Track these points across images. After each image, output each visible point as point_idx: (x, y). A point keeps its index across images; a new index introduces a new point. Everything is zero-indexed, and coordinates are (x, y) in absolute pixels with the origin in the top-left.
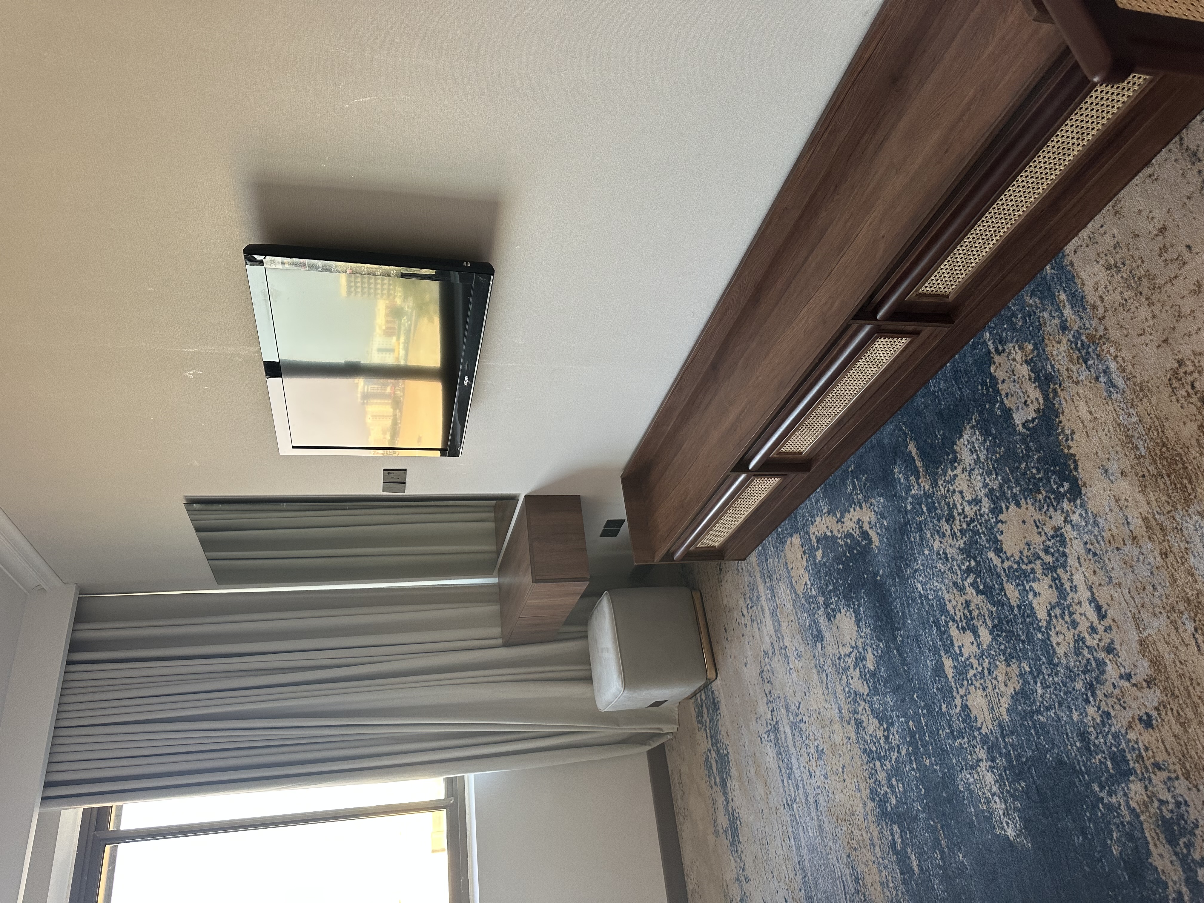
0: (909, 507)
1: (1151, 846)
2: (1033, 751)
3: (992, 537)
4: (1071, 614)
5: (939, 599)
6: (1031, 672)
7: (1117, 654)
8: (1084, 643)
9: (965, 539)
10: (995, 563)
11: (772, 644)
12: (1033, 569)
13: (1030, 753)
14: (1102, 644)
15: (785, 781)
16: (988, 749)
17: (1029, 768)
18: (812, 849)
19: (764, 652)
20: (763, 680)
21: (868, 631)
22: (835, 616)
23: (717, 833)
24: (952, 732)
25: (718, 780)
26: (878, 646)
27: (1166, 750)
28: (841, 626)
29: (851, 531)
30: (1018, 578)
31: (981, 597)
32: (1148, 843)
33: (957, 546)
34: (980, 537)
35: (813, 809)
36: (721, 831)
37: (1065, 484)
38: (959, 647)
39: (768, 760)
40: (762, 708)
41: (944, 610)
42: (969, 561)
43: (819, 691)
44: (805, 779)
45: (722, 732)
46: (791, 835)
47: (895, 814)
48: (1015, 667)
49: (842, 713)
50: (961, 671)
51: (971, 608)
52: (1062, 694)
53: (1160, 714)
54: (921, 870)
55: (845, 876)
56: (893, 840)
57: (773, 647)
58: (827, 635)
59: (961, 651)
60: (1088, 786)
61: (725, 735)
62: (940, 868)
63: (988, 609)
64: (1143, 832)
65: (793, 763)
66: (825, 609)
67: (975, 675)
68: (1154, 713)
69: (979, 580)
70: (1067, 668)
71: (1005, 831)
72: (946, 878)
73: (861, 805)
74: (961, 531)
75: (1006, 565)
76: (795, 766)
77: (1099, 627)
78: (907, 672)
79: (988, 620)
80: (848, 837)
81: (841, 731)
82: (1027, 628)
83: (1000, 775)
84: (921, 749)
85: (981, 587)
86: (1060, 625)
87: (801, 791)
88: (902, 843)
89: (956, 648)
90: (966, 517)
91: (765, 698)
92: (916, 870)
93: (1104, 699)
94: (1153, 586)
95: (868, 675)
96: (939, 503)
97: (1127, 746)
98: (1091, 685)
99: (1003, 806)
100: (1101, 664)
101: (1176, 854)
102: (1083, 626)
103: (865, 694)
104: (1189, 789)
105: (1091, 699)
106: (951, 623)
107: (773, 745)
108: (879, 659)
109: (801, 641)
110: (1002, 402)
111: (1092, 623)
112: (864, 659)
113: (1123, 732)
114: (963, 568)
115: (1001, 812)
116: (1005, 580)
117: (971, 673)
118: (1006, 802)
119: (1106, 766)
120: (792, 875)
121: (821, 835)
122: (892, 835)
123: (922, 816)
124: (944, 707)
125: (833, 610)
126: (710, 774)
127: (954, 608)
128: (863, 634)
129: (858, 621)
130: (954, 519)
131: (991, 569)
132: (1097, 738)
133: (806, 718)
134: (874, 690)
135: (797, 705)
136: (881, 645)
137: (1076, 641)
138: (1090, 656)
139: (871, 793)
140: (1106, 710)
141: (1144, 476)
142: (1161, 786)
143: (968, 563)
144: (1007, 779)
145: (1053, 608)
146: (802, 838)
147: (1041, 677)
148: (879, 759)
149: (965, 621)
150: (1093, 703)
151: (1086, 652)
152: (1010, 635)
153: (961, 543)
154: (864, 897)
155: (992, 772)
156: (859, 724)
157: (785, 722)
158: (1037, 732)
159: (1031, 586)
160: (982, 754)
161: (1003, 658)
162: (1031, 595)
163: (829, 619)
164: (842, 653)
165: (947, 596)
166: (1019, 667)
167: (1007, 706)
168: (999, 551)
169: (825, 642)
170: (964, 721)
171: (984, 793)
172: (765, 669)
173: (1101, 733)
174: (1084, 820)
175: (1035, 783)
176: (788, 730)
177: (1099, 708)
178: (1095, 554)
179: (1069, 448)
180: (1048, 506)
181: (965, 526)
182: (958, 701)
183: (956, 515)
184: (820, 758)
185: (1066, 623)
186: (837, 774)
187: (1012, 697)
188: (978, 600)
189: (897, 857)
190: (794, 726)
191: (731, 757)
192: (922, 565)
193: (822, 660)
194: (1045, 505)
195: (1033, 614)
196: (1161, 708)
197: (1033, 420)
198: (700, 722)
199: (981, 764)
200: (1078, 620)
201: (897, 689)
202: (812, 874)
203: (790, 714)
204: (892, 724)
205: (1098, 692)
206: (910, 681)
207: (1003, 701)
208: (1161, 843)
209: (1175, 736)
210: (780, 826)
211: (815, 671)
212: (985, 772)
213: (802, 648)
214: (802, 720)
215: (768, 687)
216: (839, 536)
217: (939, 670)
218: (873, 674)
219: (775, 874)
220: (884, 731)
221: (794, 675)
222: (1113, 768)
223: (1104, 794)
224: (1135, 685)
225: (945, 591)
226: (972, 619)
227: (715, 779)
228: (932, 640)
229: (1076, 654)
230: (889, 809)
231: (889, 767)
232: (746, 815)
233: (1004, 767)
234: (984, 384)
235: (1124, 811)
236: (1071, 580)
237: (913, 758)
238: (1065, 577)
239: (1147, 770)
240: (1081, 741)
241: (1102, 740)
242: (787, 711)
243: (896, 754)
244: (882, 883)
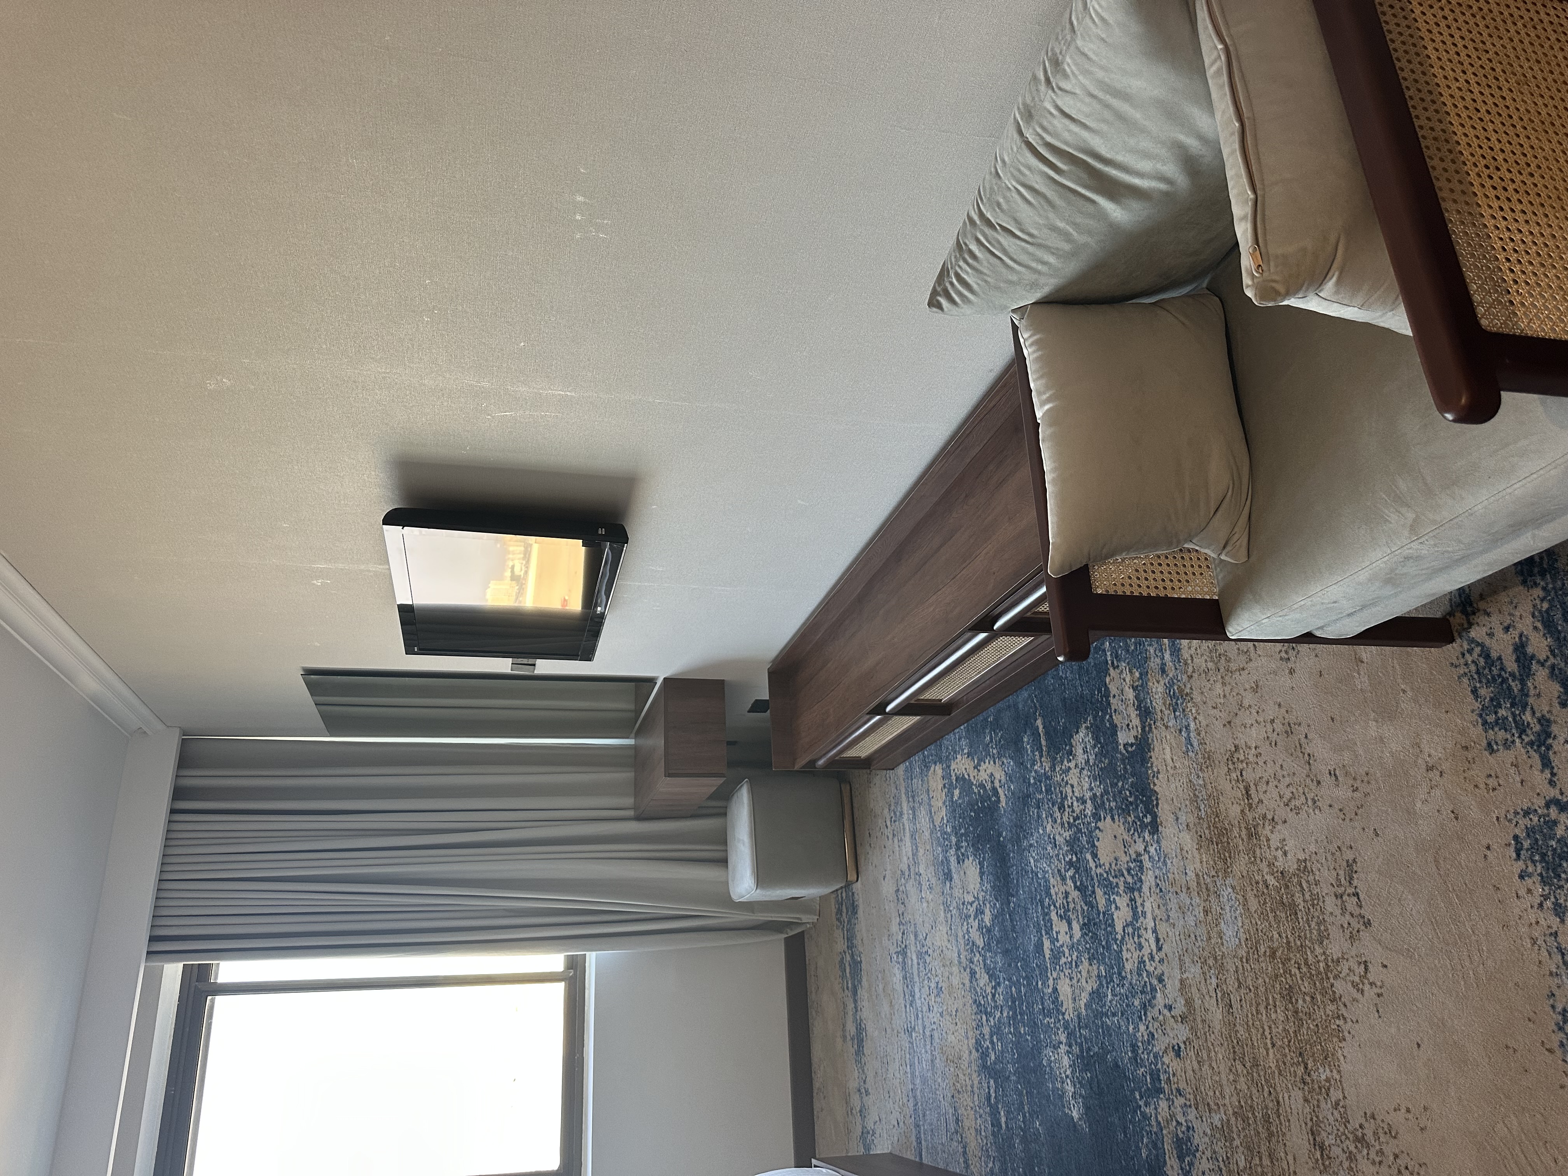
0: (1032, 781)
1: (1167, 1156)
2: (1099, 1048)
3: (1091, 840)
4: (1139, 936)
5: (1047, 881)
6: (1106, 977)
7: (1165, 986)
8: (1144, 966)
9: (1070, 833)
10: (1091, 865)
11: (909, 866)
12: (1117, 883)
13: (1096, 1049)
14: (1156, 973)
15: (908, 1006)
16: (1068, 1034)
17: (1095, 1062)
18: (924, 1081)
19: (902, 871)
20: (898, 899)
21: (989, 887)
22: (964, 861)
23: (844, 1037)
24: (1044, 1009)
25: (850, 985)
26: (995, 904)
27: (1186, 1081)
28: (968, 872)
29: (984, 782)
30: (1107, 887)
31: (1077, 893)
32: (1165, 1154)
33: (1064, 836)
34: (1082, 836)
35: (928, 1043)
36: (849, 1038)
37: (1148, 816)
38: (1056, 932)
39: (895, 981)
40: (895, 928)
41: (1049, 894)
42: (1072, 855)
43: (944, 929)
44: (924, 1010)
45: (858, 938)
46: (908, 1062)
47: (992, 1069)
48: (1095, 967)
49: (960, 958)
50: (1057, 955)
51: (1068, 900)
52: (1124, 1005)
53: (1185, 1048)
54: (1007, 1126)
55: (948, 1113)
56: (989, 1093)
57: (909, 870)
58: (955, 876)
59: (1057, 936)
60: (1132, 1092)
61: (860, 942)
62: (1022, 1130)
63: (1081, 906)
64: (1163, 1145)
65: (916, 991)
66: (956, 850)
67: (1065, 963)
68: (1182, 1046)
69: (1077, 876)
70: (1131, 984)
71: (1072, 1112)
72: (1024, 1140)
73: (967, 1052)
74: (1068, 823)
75: (1099, 871)
76: (917, 996)
77: (1156, 957)
78: (1015, 939)
79: (1080, 916)
80: (954, 1078)
81: (958, 975)
82: (1108, 936)
83: (1074, 1061)
84: (1019, 1017)
85: (1078, 883)
86: (1130, 944)
87: (920, 1021)
88: (995, 1097)
89: (1054, 932)
90: (1073, 811)
91: (898, 918)
92: (1004, 1126)
93: (1152, 1021)
94: (1195, 936)
95: (984, 930)
96: (1055, 789)
97: (1162, 1068)
98: (1145, 1005)
99: (1073, 1090)
100: (1154, 990)
101: (1182, 1169)
102: (1146, 951)
103: (981, 947)
104: (1197, 1118)
105: (1143, 1018)
106: (1052, 907)
107: (901, 968)
108: (995, 917)
109: (933, 874)
110: (1111, 716)
111: (1152, 951)
112: (983, 913)
113: (1161, 1054)
114: (1067, 859)
115: (1071, 1094)
116: (1097, 884)
117: (1063, 960)
118: (1075, 1086)
119: (1146, 1080)
120: (905, 1101)
121: (933, 1069)
122: (989, 1088)
123: (1013, 1078)
124: (1040, 983)
125: (963, 855)
126: (843, 977)
127: (1056, 894)
128: (984, 888)
129: (982, 874)
130: (1064, 810)
131: (1087, 870)
132: (1143, 1053)
133: (930, 951)
134: (988, 946)
135: (924, 935)
136: (998, 905)
137: (1139, 963)
138: (1147, 980)
139: (976, 1043)
140: (1152, 1031)
141: (1201, 837)
142: (1179, 1109)
143: (1070, 857)
144: (1078, 1067)
145: (1127, 925)
146: (916, 1067)
147: (1112, 984)
148: (986, 1013)
149: (1063, 910)
150: (1144, 1022)
151: (1145, 975)
152: (1095, 937)
153: (1067, 834)
154: (962, 1138)
155: (1068, 1056)
156: (973, 973)
157: (913, 948)
158: (1103, 1032)
159: (1114, 899)
160: (1063, 1038)
161: (1087, 956)
162: (1113, 906)
163: (959, 863)
164: (966, 900)
165: (1052, 880)
166: (1098, 969)
167: (1085, 1001)
168: (1095, 856)
169: (953, 883)
170: (1053, 1003)
171: (1060, 1074)
172: (901, 889)
173: (1146, 1049)
174: (1126, 1121)
175: (1097, 1077)
176: (914, 958)
177: (1147, 1028)
178: (1161, 890)
179: (1155, 785)
180: (1134, 830)
181: (1072, 821)
182: (1051, 982)
183: (1066, 806)
184: (938, 995)
185: (1135, 943)
186: (951, 1015)
187: (1090, 994)
188: (1075, 894)
189: (990, 1110)
190: (920, 955)
191: (864, 966)
192: (1037, 842)
193: (949, 899)
194: (1132, 829)
195: (1113, 926)
196: (1188, 1043)
197: (1132, 745)
198: (838, 920)
199: (1061, 1046)
200: (1143, 944)
201: (1006, 952)
202: (922, 1105)
203: (918, 943)
204: (999, 984)
205: (1148, 1014)
206: (1017, 949)
207: (1083, 995)
208: (1174, 1156)
209: (1193, 1071)
210: (900, 1049)
211: (942, 908)
212: (1063, 1055)
213: (933, 881)
214: (927, 952)
215: (902, 908)
216: (975, 783)
217: (1039, 946)
218: (989, 931)
219: (892, 1094)
220: (992, 988)
221: (925, 905)
222: (1151, 1083)
223: (1141, 1103)
224: (1173, 1017)
225: (1051, 875)
226: (1069, 910)
227: (847, 983)
228: (1037, 917)
229: (1138, 973)
230: (989, 1063)
231: (993, 1024)
232: (871, 1029)
233: (1077, 1055)
234: (1100, 691)
235: (1154, 1123)
236: (1142, 905)
237: (1011, 1022)
238: (1139, 901)
239: (1172, 1093)
240: (1133, 1051)
241: (1146, 1057)
242: (916, 939)
243: (999, 1013)
244: (976, 1130)
